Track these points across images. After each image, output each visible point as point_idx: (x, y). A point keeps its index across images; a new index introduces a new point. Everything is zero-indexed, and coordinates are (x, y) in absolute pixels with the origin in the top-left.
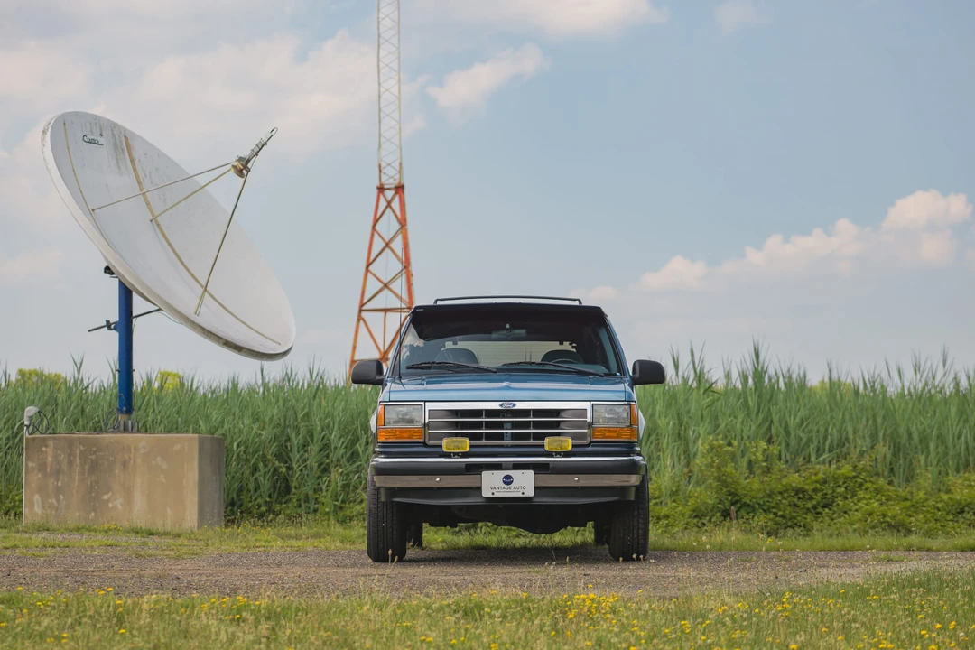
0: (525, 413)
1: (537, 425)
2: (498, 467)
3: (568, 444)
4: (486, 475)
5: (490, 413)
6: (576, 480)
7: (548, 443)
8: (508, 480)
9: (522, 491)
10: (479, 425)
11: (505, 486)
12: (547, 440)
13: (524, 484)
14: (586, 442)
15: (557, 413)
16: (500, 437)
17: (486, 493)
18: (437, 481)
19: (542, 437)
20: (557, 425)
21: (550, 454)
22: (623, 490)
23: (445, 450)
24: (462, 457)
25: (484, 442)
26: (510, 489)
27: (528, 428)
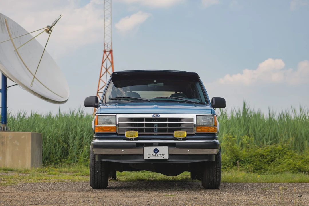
0: (164, 119)
1: (170, 125)
2: (151, 145)
3: (185, 134)
4: (146, 148)
5: (148, 119)
6: (188, 151)
7: (175, 134)
8: (156, 151)
9: (163, 156)
10: (142, 125)
11: (155, 154)
12: (175, 132)
13: (164, 153)
14: (193, 133)
15: (179, 119)
16: (152, 130)
17: (146, 157)
18: (123, 151)
19: (172, 131)
20: (179, 125)
21: (176, 139)
22: (210, 156)
23: (126, 136)
24: (134, 140)
25: (145, 133)
26: (157, 155)
27: (166, 126)
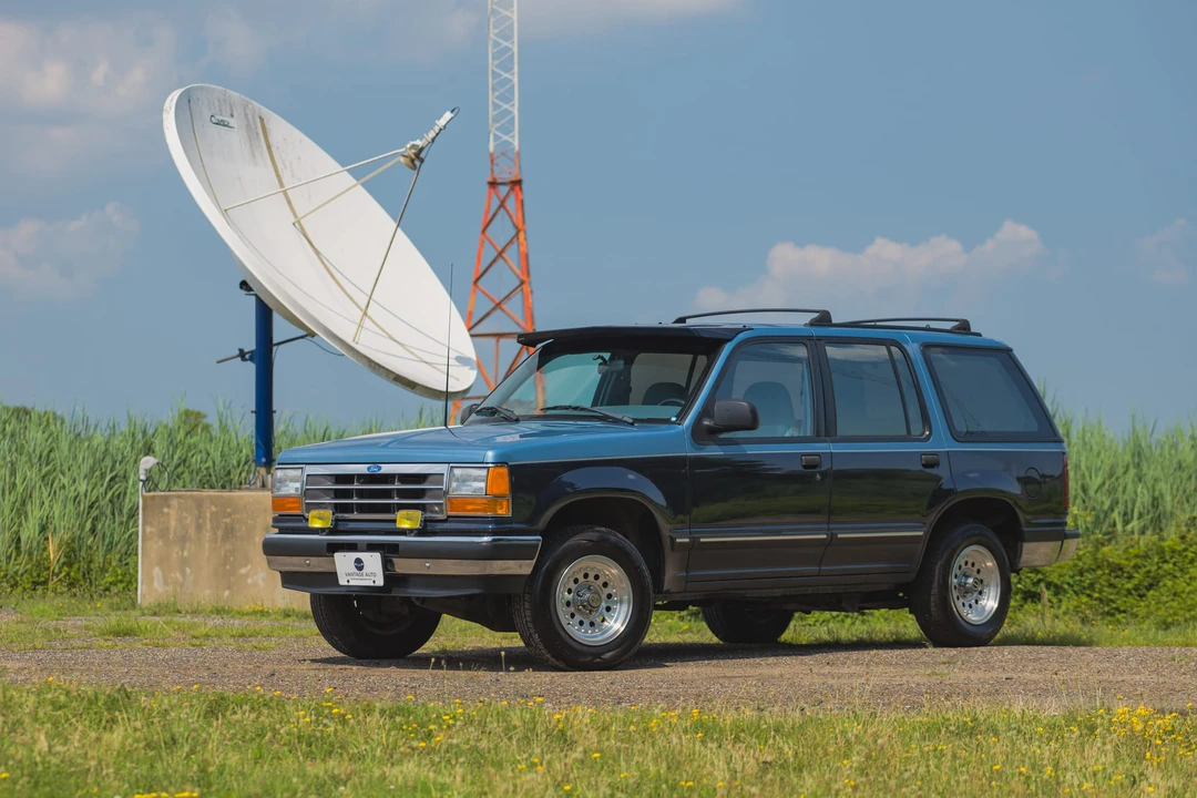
4: (338, 556)
5: (360, 478)
6: (427, 566)
7: (401, 518)
8: (359, 564)
9: (373, 578)
10: (350, 494)
12: (402, 513)
13: (374, 570)
14: (444, 516)
15: (421, 478)
17: (342, 580)
18: (308, 564)
21: (400, 532)
23: (309, 524)
25: (355, 515)
26: (362, 575)
27: (391, 497)
